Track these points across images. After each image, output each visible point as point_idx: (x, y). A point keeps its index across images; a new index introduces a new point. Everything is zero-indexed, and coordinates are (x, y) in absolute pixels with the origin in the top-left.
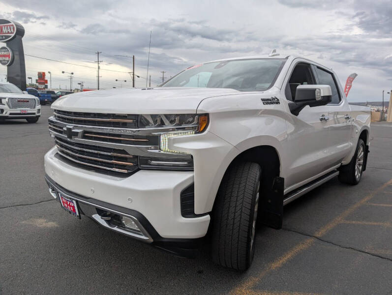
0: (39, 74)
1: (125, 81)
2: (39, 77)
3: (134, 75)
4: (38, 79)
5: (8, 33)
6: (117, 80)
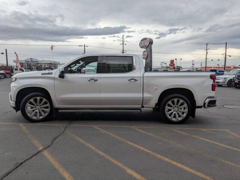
0: (171, 60)
1: (219, 60)
2: (171, 63)
3: (226, 55)
4: (170, 63)
5: (147, 44)
6: (212, 60)
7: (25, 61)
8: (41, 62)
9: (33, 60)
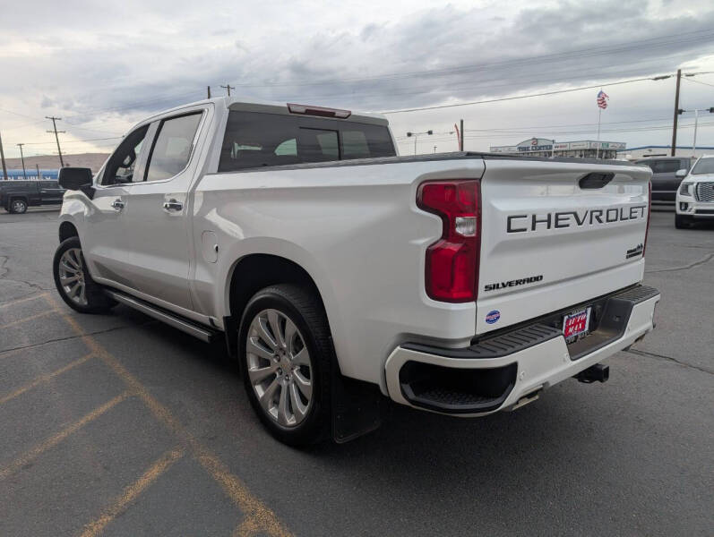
7: (519, 148)
8: (562, 149)
9: (540, 144)
